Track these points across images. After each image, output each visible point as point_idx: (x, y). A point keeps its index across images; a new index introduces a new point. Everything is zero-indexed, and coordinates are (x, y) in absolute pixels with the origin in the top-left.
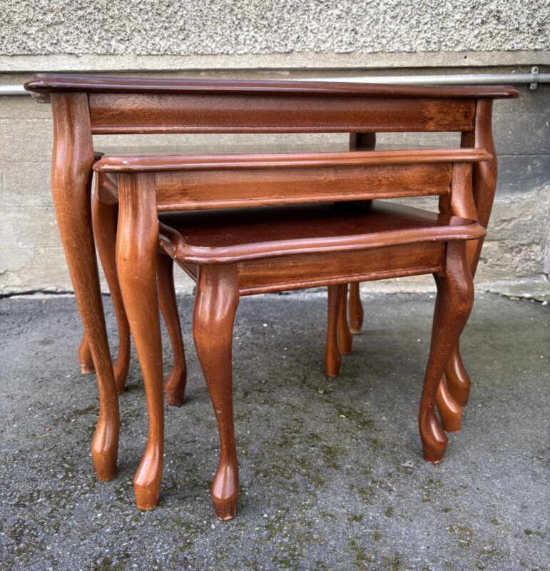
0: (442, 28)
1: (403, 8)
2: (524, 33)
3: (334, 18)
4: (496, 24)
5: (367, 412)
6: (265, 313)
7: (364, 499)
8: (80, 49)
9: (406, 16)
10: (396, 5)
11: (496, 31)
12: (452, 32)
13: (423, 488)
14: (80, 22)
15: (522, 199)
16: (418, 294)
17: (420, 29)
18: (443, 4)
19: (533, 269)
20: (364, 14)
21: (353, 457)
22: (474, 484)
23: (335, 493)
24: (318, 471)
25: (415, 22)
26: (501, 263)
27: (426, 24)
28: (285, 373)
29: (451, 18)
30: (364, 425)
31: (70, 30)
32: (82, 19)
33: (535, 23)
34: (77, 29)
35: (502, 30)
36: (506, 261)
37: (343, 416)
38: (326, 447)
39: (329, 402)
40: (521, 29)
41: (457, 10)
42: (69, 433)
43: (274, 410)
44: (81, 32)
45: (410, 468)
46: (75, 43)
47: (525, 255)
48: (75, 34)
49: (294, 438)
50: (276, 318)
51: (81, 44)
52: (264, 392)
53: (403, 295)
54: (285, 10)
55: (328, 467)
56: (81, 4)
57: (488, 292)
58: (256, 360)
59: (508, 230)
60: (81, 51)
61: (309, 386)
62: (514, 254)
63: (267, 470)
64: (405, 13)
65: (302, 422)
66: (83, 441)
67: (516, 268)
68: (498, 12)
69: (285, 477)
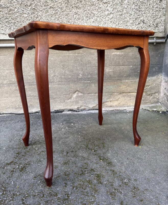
0: (126, 25)
1: (114, 19)
2: (152, 27)
3: (92, 22)
4: (143, 24)
5: (109, 158)
6: (72, 120)
7: (112, 198)
8: (7, 32)
9: (115, 21)
10: (112, 18)
11: (143, 26)
12: (129, 27)
13: (132, 191)
14: (7, 23)
15: (152, 79)
16: (121, 110)
17: (119, 26)
18: (126, 18)
19: (156, 101)
20: (101, 21)
21: (106, 178)
22: (150, 188)
23: (102, 196)
24: (95, 185)
25: (117, 24)
26: (146, 99)
27: (121, 24)
28: (80, 144)
29: (129, 22)
30: (109, 164)
31: (3, 26)
32: (7, 22)
33: (155, 24)
34: (6, 25)
35: (145, 26)
36: (148, 99)
37: (101, 161)
38: (97, 174)
39: (96, 155)
40: (151, 26)
41: (131, 20)
42: (4, 173)
43: (77, 159)
44: (7, 26)
45: (127, 182)
46: (5, 30)
47: (154, 97)
48: (5, 27)
49: (85, 171)
50: (76, 121)
51: (7, 30)
52: (73, 152)
53: (116, 111)
54: (76, 19)
55: (98, 183)
56: (7, 17)
57: (142, 109)
58: (70, 138)
59: (148, 89)
60: (7, 33)
61: (89, 148)
62: (150, 96)
63: (76, 186)
64: (114, 21)
65: (87, 164)
66: (9, 177)
67: (151, 101)
68: (144, 20)
69: (83, 189)
